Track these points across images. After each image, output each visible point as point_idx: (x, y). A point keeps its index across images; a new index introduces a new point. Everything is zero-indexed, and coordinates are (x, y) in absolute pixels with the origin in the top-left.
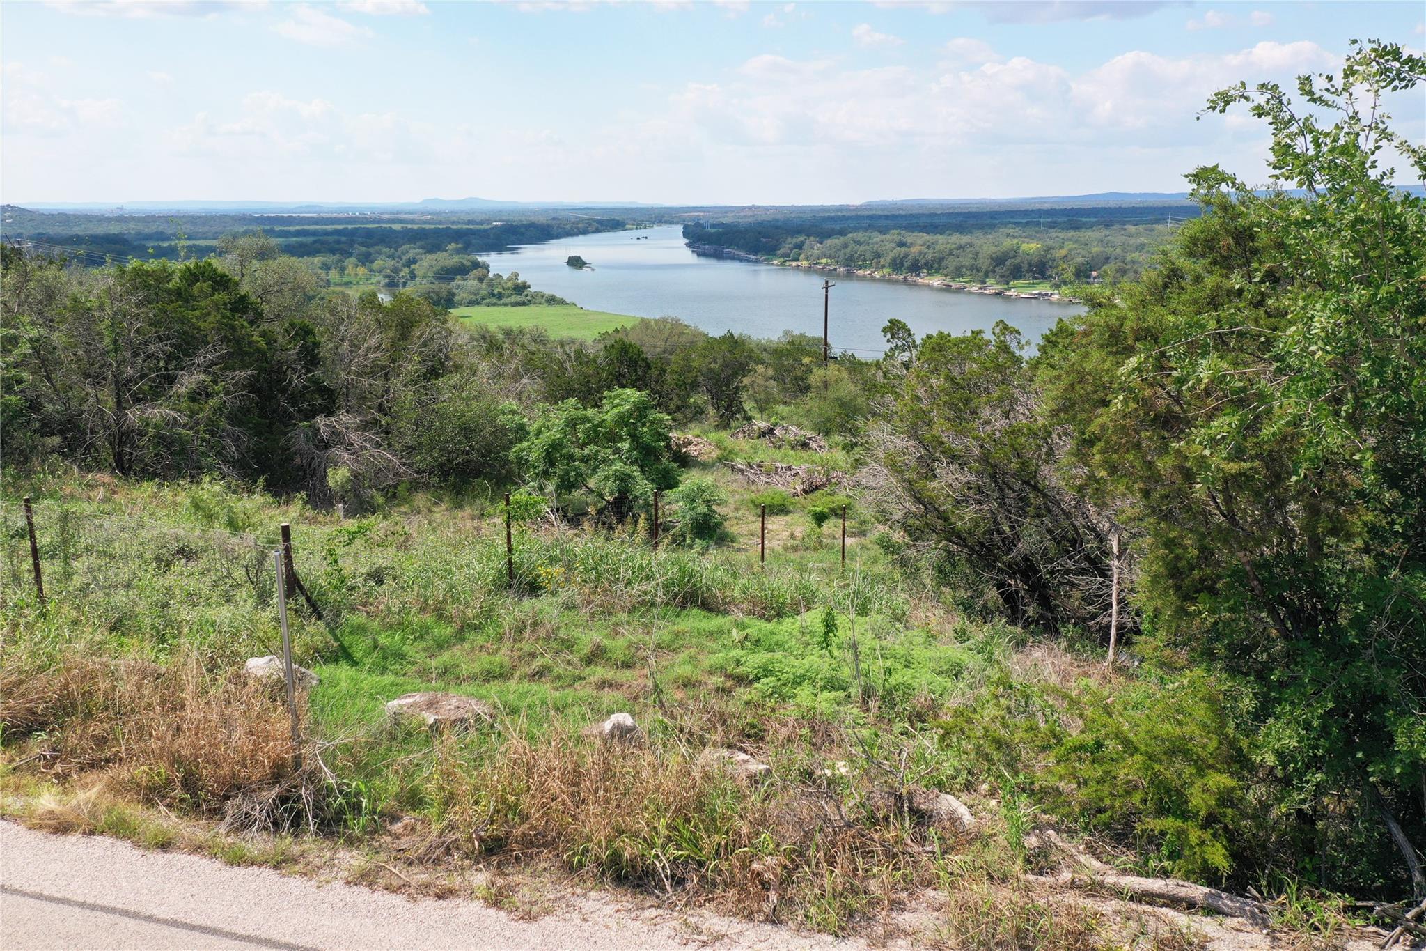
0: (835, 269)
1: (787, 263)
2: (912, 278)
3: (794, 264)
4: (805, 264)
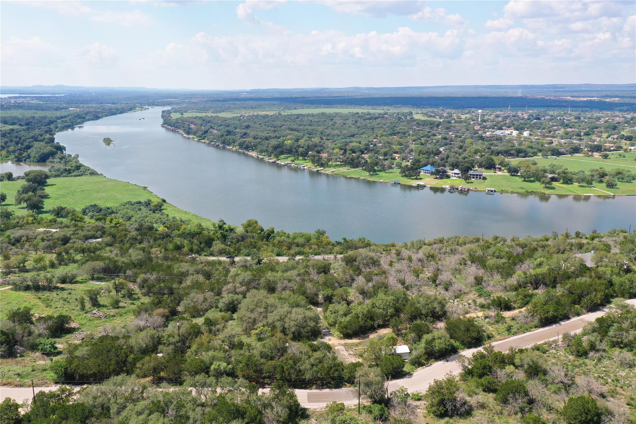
0: (219, 145)
1: (201, 141)
2: (246, 152)
3: (203, 141)
4: (207, 142)
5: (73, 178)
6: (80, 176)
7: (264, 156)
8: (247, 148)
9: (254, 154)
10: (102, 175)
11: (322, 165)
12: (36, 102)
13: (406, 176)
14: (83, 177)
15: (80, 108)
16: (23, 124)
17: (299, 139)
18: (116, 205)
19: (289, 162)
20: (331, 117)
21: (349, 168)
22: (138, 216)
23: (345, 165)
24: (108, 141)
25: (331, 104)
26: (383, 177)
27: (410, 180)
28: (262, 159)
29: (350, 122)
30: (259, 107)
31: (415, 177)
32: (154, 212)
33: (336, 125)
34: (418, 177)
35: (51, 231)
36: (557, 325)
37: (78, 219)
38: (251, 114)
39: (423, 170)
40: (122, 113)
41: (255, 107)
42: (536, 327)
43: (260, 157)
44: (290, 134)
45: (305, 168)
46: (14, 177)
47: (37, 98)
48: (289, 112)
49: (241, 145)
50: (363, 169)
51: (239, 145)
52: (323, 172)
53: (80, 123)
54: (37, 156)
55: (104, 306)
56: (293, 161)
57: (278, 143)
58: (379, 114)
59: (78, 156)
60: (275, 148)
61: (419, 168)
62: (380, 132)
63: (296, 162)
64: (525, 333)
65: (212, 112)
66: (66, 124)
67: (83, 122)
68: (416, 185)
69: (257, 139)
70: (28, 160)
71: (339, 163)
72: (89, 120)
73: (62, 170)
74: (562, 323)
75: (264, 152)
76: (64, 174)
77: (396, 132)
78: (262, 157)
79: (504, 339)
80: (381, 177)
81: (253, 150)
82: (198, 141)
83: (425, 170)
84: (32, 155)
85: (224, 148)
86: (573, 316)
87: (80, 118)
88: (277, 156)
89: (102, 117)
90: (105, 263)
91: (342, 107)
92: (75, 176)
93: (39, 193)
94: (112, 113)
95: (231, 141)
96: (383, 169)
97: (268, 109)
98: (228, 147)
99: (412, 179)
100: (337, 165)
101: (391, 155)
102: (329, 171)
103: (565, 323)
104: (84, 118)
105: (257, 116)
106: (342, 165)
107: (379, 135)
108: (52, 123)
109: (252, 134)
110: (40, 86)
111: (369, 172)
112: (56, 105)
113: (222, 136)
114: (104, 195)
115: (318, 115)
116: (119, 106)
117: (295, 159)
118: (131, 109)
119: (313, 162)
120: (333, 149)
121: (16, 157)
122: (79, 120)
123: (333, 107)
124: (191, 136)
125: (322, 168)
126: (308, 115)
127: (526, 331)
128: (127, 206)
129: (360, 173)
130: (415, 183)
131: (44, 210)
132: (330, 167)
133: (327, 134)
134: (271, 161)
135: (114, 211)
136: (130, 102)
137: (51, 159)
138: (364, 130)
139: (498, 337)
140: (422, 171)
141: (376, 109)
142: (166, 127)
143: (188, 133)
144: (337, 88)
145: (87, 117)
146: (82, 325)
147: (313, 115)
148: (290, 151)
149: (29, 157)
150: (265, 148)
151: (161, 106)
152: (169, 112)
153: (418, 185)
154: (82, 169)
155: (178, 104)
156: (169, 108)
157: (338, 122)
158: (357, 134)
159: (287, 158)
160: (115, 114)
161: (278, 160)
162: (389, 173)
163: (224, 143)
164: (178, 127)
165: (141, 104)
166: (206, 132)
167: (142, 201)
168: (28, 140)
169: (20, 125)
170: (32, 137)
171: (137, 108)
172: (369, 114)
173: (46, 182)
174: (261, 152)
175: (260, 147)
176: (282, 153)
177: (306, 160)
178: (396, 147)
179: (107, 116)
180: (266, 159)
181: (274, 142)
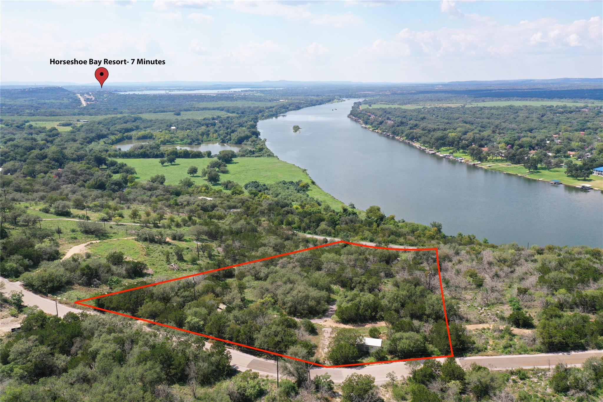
3: (377, 131)
5: (254, 158)
6: (259, 156)
7: (426, 147)
8: (412, 139)
9: (417, 145)
10: (277, 157)
11: (480, 159)
12: (259, 94)
13: (572, 176)
14: (262, 158)
15: (288, 99)
16: (239, 112)
17: (468, 132)
18: (273, 183)
19: (448, 154)
20: (515, 111)
21: (510, 164)
22: (284, 194)
23: (506, 161)
24: (296, 129)
25: (526, 97)
26: (546, 176)
27: (576, 181)
28: (423, 150)
29: (534, 116)
30: (447, 99)
31: (583, 178)
32: (299, 192)
33: (518, 119)
34: (587, 178)
35: (206, 200)
36: (565, 354)
37: (238, 192)
38: (433, 106)
39: (597, 171)
40: (320, 104)
41: (442, 100)
42: (540, 351)
43: (423, 148)
44: (461, 127)
45: (463, 161)
46: (212, 155)
47: (262, 92)
48: (474, 105)
49: (407, 136)
50: (524, 166)
51: (406, 135)
52: (479, 166)
53: (283, 112)
54: (236, 139)
55: (185, 261)
56: (451, 153)
57: (442, 135)
58: (577, 108)
59: (266, 140)
60: (438, 139)
61: (592, 169)
62: (563, 127)
63: (455, 154)
64: (520, 354)
65: (398, 104)
66: (271, 113)
67: (286, 111)
68: (580, 187)
69: (425, 130)
70: (229, 142)
71: (500, 158)
72: (291, 110)
73: (248, 151)
74: (573, 353)
75: (427, 143)
76: (249, 155)
77: (585, 127)
78: (424, 148)
79: (492, 356)
80: (542, 176)
81: (418, 141)
82: (373, 131)
83: (599, 171)
84: (233, 138)
85: (393, 138)
86: (593, 349)
87: (284, 108)
88: (438, 148)
89: (303, 108)
90: (209, 228)
91: (537, 100)
92: (256, 157)
93: (222, 168)
94: (312, 104)
95: (400, 132)
96: (549, 167)
97: (455, 101)
98: (397, 137)
99: (579, 180)
100: (497, 160)
101: (565, 152)
102: (485, 165)
103: (577, 353)
104: (288, 108)
105: (439, 109)
106: (503, 160)
107: (563, 131)
108: (261, 112)
109: (422, 126)
110: (268, 81)
111: (529, 169)
112: (272, 97)
113: (393, 126)
114: (269, 173)
115: (505, 108)
116: (320, 98)
117: (454, 152)
118: (330, 101)
119: (472, 155)
120: (499, 143)
121: (222, 139)
122: (283, 110)
123: (527, 100)
124: (368, 126)
125: (479, 162)
126: (491, 108)
127: (522, 352)
128: (280, 184)
129: (521, 170)
130: (579, 184)
131: (219, 182)
132: (489, 161)
133: (502, 127)
134: (431, 152)
135: (268, 188)
136: (331, 94)
137: (245, 142)
138: (546, 125)
139: (490, 352)
140: (595, 172)
141: (577, 102)
142: (350, 118)
143: (366, 123)
144: (543, 80)
145: (290, 108)
146: (156, 272)
147: (498, 108)
148: (451, 144)
149: (230, 139)
150: (428, 140)
151: (357, 98)
152: (360, 103)
153: (583, 187)
154: (264, 151)
155: (373, 96)
156: (361, 100)
157: (521, 115)
158: (536, 129)
159: (448, 150)
160: (314, 105)
161: (438, 152)
162: (554, 171)
163: (394, 133)
164: (359, 118)
165: (340, 96)
166: (381, 123)
167: (294, 181)
168: (235, 126)
169: (238, 113)
170: (239, 123)
171: (335, 100)
172: (565, 107)
173: (232, 160)
174: (424, 143)
175: (423, 139)
176: (444, 145)
177: (466, 153)
178: (574, 144)
179: (307, 106)
180: (428, 150)
181: (439, 134)
